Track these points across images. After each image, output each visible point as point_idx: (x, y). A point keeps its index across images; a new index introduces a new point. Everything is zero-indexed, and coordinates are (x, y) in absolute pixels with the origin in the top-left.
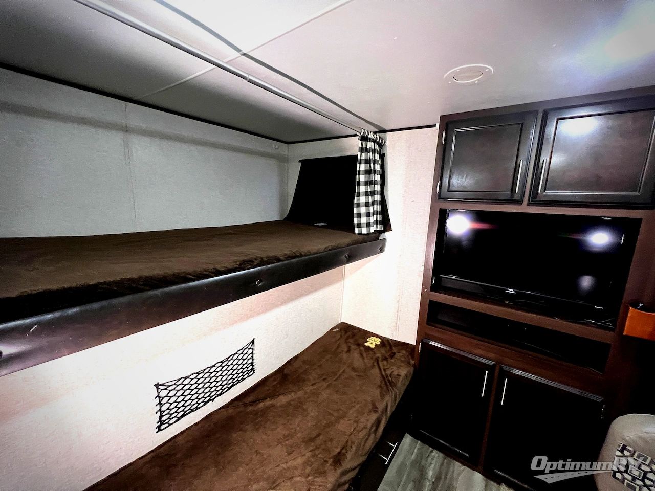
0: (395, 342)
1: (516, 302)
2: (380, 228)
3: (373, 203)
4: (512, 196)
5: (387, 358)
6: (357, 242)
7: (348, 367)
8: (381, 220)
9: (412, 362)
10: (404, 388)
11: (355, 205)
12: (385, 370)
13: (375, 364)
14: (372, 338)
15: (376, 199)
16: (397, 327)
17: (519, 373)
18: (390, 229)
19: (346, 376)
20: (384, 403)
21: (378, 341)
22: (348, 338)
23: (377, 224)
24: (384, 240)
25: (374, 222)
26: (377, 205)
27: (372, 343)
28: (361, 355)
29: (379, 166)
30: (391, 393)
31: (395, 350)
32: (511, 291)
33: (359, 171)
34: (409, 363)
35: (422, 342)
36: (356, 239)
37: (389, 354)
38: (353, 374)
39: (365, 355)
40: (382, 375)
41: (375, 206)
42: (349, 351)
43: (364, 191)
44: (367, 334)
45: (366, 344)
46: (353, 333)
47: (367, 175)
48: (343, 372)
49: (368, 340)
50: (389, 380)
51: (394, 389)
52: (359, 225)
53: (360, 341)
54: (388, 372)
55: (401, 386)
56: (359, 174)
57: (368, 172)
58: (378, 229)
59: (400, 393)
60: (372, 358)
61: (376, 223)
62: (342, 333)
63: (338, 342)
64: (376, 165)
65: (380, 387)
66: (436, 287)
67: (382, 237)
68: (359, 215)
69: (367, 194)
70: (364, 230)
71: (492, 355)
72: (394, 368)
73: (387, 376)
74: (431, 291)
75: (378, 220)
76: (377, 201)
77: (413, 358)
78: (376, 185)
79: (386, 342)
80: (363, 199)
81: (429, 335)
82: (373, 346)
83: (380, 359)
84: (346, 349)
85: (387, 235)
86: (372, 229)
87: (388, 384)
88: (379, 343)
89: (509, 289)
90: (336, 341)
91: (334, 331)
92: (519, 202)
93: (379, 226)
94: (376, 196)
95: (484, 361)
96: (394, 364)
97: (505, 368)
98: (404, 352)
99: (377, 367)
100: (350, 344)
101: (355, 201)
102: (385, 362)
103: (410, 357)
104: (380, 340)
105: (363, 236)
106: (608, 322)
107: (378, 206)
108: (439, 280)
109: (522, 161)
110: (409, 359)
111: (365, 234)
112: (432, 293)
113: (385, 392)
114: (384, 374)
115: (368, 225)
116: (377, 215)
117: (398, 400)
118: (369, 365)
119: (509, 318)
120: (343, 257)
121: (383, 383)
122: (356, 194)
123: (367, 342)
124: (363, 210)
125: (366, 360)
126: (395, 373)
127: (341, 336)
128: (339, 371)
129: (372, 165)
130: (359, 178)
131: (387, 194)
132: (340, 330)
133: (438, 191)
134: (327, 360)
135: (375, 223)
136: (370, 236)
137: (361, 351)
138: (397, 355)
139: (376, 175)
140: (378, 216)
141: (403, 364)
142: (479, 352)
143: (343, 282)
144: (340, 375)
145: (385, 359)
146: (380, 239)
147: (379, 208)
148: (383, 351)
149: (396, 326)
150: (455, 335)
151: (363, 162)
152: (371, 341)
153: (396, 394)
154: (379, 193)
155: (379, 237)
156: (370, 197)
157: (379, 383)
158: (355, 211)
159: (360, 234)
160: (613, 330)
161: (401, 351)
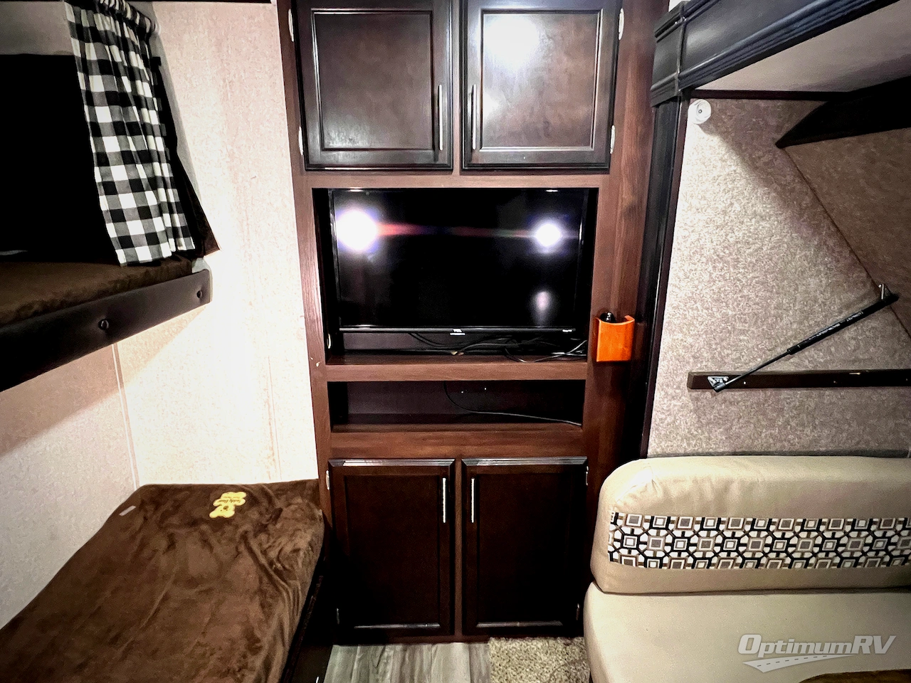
0: (277, 487)
1: (470, 349)
2: (186, 244)
3: (154, 183)
4: (436, 158)
5: (266, 526)
6: (128, 285)
7: (175, 582)
8: (185, 224)
9: (319, 513)
10: (312, 569)
11: (101, 190)
12: (264, 553)
13: (242, 548)
14: (225, 496)
15: (158, 174)
16: (276, 457)
17: (486, 462)
18: (214, 246)
19: (172, 604)
20: (274, 623)
21: (240, 498)
22: (165, 516)
23: (176, 236)
24: (205, 273)
25: (166, 231)
26: (166, 188)
27: (226, 508)
28: (206, 543)
29: (146, 86)
30: (285, 594)
31: (279, 504)
32: (458, 332)
33: (89, 94)
34: (313, 518)
35: (330, 468)
36: (122, 276)
37: (268, 517)
38: (191, 593)
39: (213, 541)
40: (262, 567)
41: (161, 191)
42: (172, 545)
43: (118, 150)
44: (210, 493)
45: (213, 515)
46: (175, 501)
47: (117, 108)
48: (166, 598)
49: (216, 503)
50: (276, 571)
51: (291, 582)
52: (126, 242)
53: (197, 513)
54: (273, 554)
55: (303, 570)
56: (91, 104)
57: (116, 99)
58: (184, 248)
59: (303, 584)
60: (231, 540)
61: (174, 232)
62: (146, 511)
63: (139, 537)
64: (139, 82)
65: (261, 591)
66: (336, 353)
67: (198, 266)
68: (118, 216)
69: (127, 158)
70: (144, 254)
71: (446, 450)
72: (283, 540)
73: (271, 563)
74: (327, 362)
75: (178, 225)
76: (163, 178)
77: (318, 505)
78: (151, 138)
79: (256, 494)
80: (119, 173)
81: (340, 450)
82: (229, 513)
83: (251, 535)
84: (164, 543)
85: (210, 261)
86: (167, 249)
87: (276, 577)
88: (243, 502)
89: (455, 330)
90: (133, 537)
91: (123, 514)
92: (447, 169)
93: (182, 240)
94: (156, 164)
95: (436, 463)
96: (281, 533)
97: (467, 462)
98: (299, 500)
99: (246, 553)
100: (171, 530)
101: (98, 179)
102: (263, 537)
103: (312, 505)
104: (243, 495)
105: (143, 270)
106: (577, 350)
107: (170, 191)
108: (338, 339)
109: (441, 86)
110: (312, 510)
111: (147, 264)
112: (331, 367)
113: (272, 597)
114: (263, 561)
115: (152, 239)
116: (171, 212)
117: (302, 600)
118: (225, 557)
119: (463, 380)
120: (94, 327)
121: (265, 580)
122: (95, 157)
123: (214, 508)
124: (127, 201)
125: (218, 549)
126: (288, 549)
127: (145, 519)
128: (152, 603)
129: (125, 80)
130: (93, 115)
131: (190, 164)
132: (141, 506)
133: (302, 151)
134: (114, 592)
135: (170, 233)
136: (164, 266)
137: (202, 533)
138: (287, 512)
139: (144, 110)
140: (176, 216)
141: (300, 526)
142: (428, 450)
143: (120, 394)
144: (158, 610)
145: (262, 528)
146: (194, 271)
147: (173, 196)
148: (254, 515)
149: (273, 454)
150: (385, 435)
151: (95, 68)
152: (224, 505)
153: (295, 592)
154: (163, 158)
155: (190, 267)
156: (139, 166)
157: (256, 585)
158: (104, 203)
159: (134, 264)
160: (585, 359)
161: (293, 502)
